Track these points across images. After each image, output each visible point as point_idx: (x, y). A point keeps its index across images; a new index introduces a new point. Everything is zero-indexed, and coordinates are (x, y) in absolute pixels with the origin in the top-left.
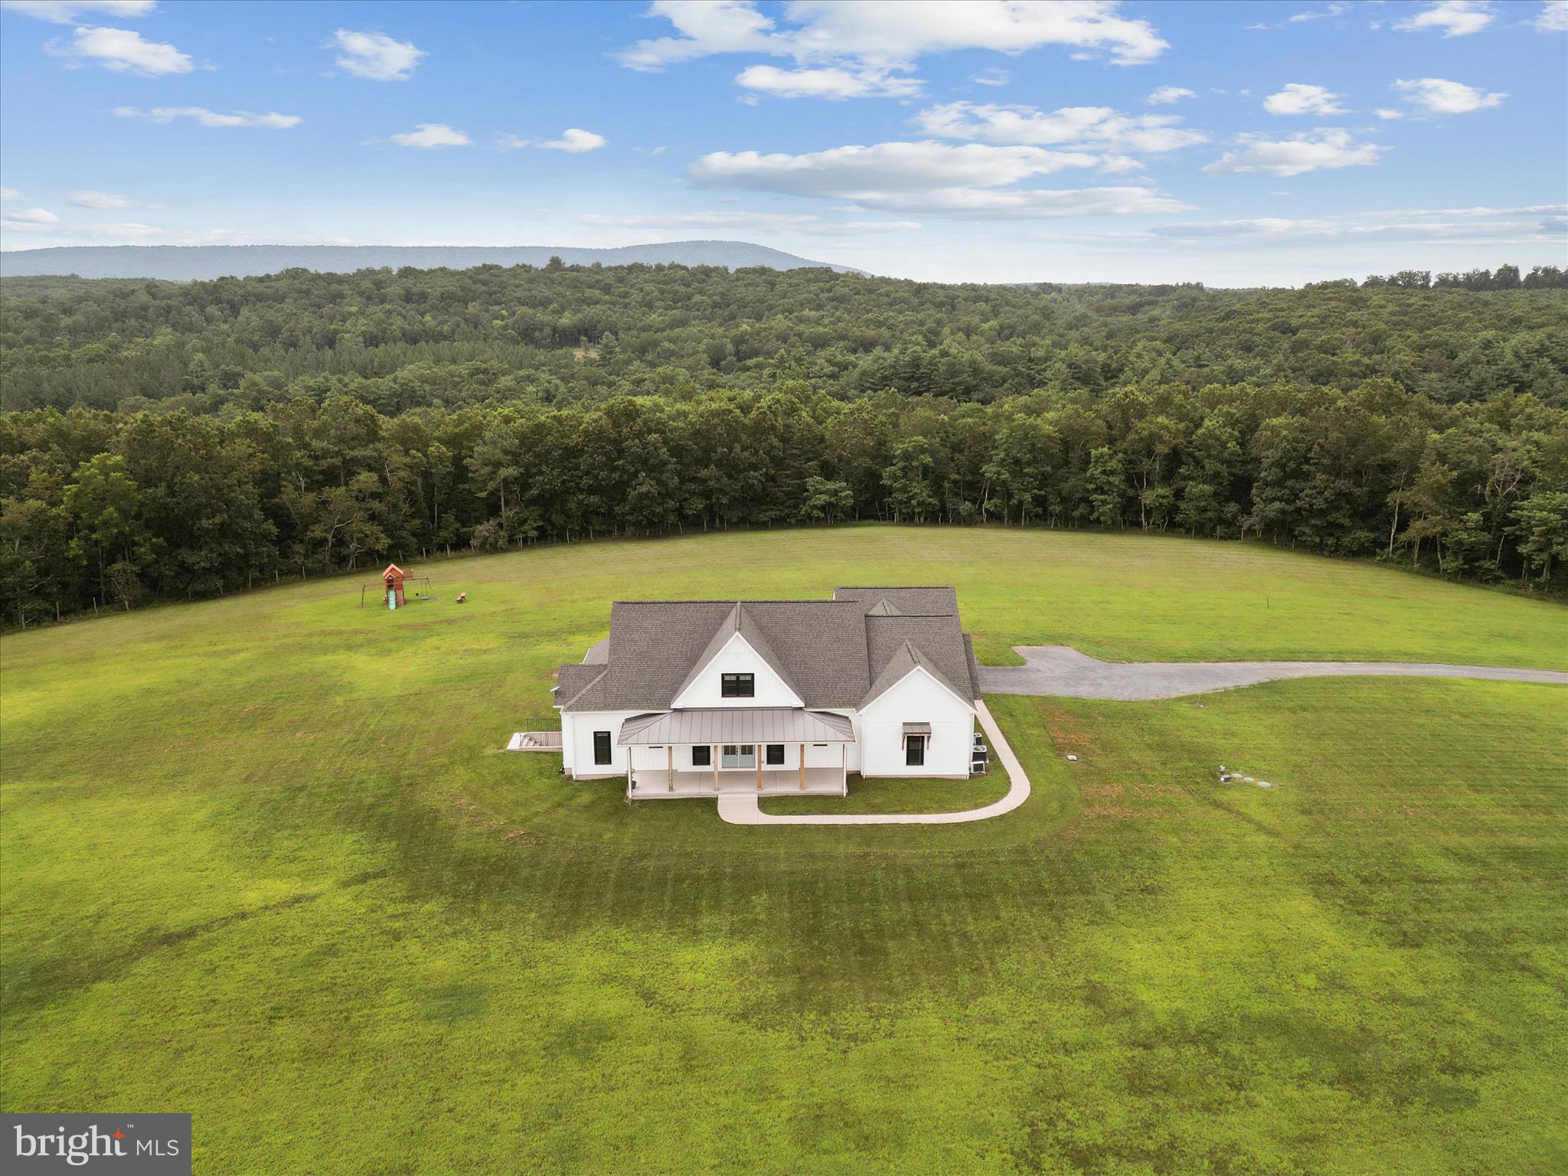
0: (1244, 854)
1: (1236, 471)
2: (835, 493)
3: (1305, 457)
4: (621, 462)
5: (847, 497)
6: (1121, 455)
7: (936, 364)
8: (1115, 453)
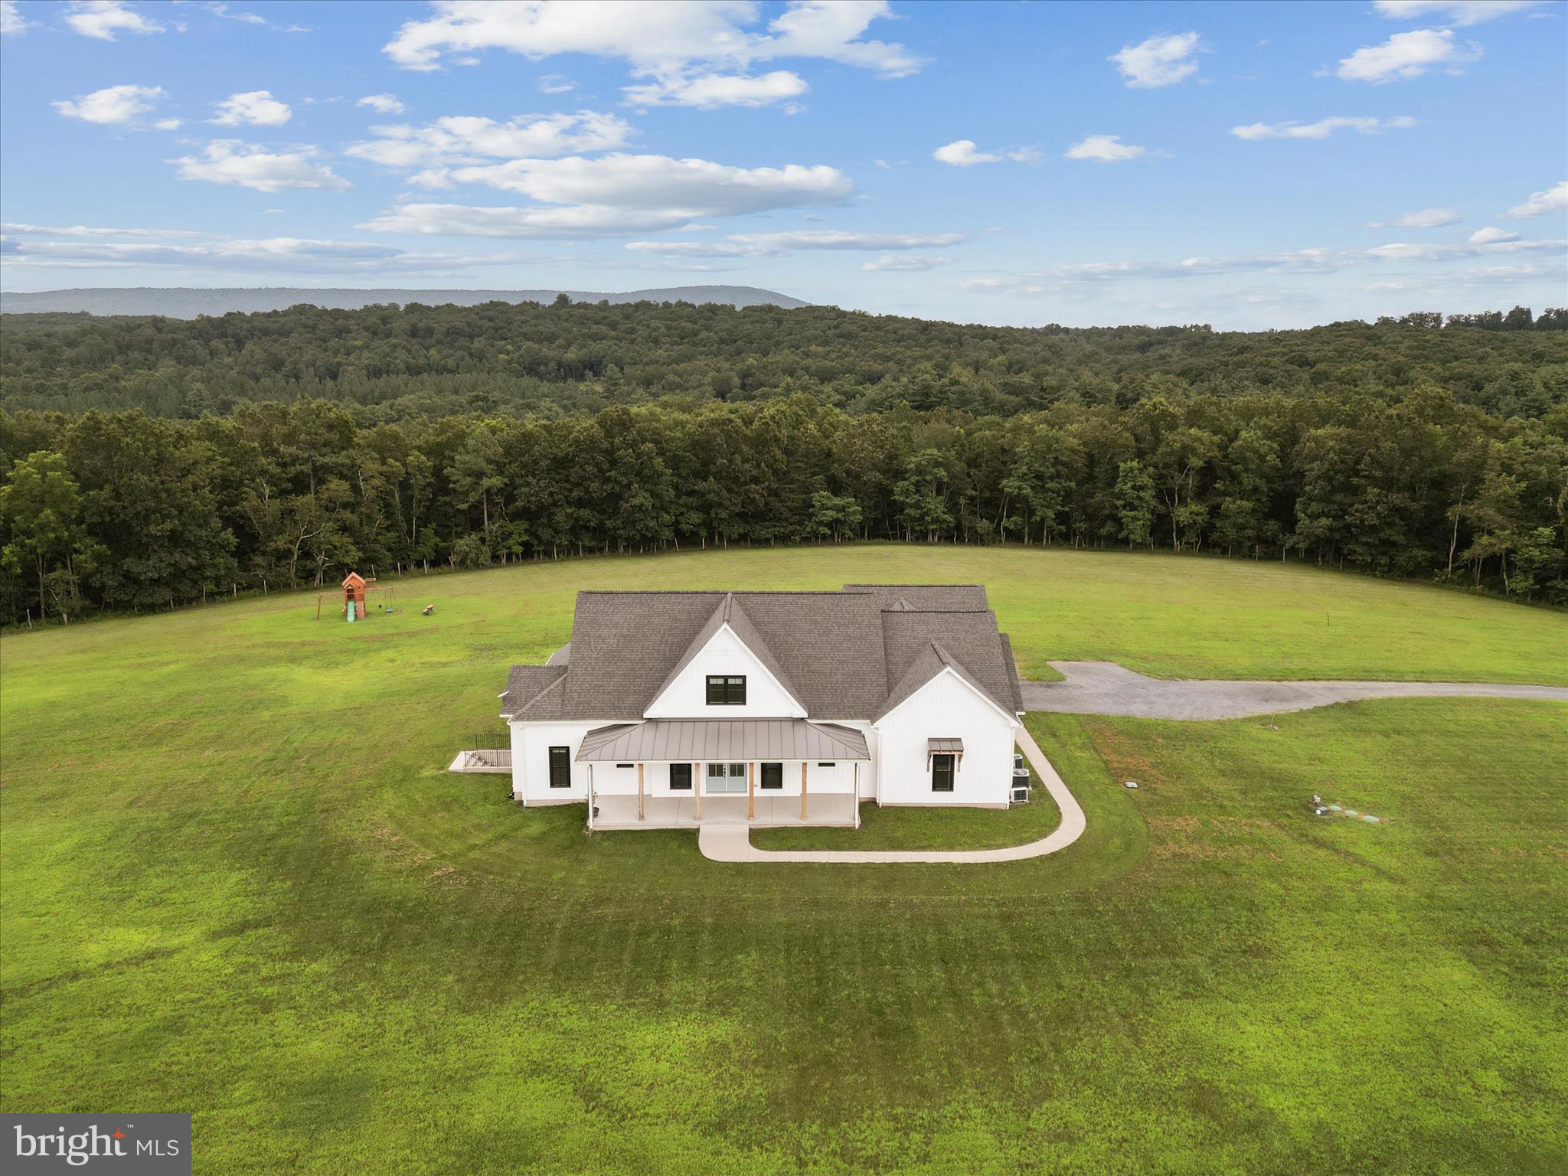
1: (1276, 486)
2: (842, 509)
3: (1353, 469)
4: (613, 473)
5: (854, 513)
6: (1151, 469)
7: (946, 393)
8: (1145, 467)
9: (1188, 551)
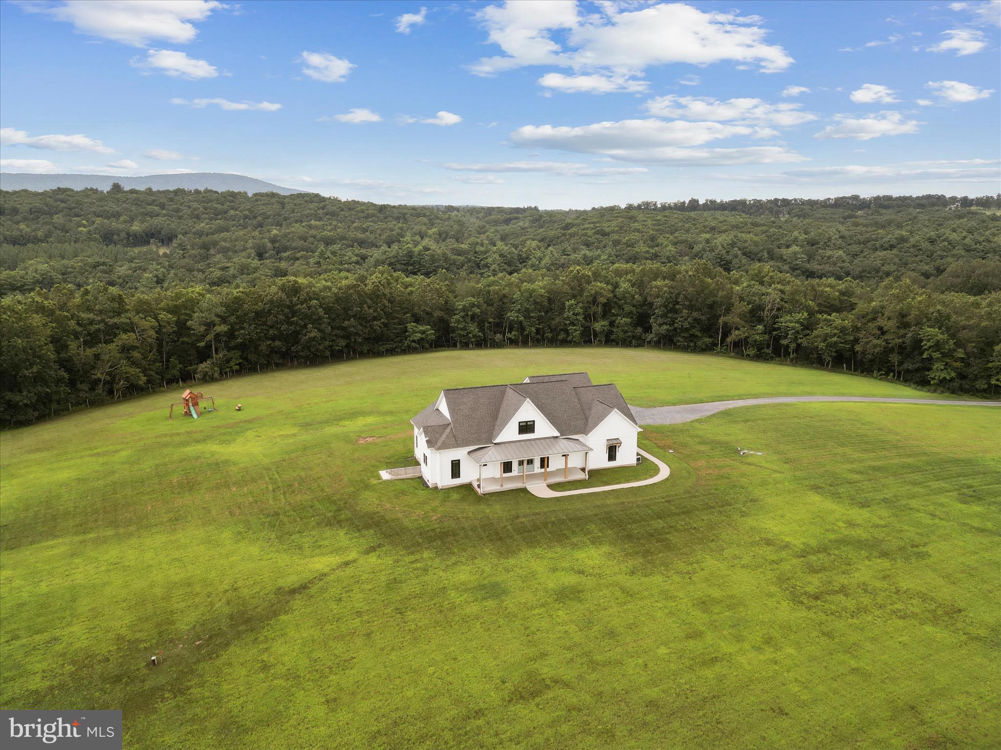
0: (776, 482)
1: (639, 310)
2: (423, 332)
3: (676, 301)
4: (295, 319)
5: (431, 334)
6: (581, 304)
7: (422, 255)
8: (578, 303)
9: (600, 345)
